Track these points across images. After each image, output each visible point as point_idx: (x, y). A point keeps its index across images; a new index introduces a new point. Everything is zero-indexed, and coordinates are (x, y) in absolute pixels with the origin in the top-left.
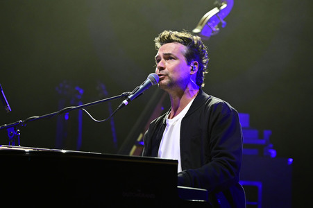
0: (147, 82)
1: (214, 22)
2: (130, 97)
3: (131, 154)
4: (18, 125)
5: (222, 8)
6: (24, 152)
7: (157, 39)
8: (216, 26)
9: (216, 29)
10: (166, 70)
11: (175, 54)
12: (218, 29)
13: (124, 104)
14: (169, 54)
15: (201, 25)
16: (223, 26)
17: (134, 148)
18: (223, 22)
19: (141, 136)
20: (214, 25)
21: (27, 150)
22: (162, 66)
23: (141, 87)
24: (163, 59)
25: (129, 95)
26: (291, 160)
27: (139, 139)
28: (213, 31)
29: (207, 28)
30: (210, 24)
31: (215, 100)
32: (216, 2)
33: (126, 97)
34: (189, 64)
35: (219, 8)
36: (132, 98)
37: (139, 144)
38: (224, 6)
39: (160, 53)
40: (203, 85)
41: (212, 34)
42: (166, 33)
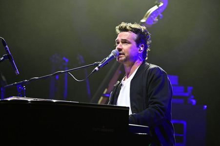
0: (111, 55)
1: (154, 15)
2: (99, 65)
3: (99, 102)
4: (24, 83)
5: (160, 6)
6: (27, 101)
7: (117, 27)
8: (156, 18)
9: (156, 19)
10: (123, 50)
11: (129, 40)
12: (157, 20)
13: (96, 70)
14: (125, 40)
15: (146, 17)
16: (160, 18)
17: (102, 98)
18: (161, 15)
19: (106, 90)
20: (154, 17)
21: (29, 100)
22: (120, 48)
23: (107, 59)
24: (120, 43)
25: (99, 64)
26: (206, 107)
27: (105, 92)
28: (154, 21)
29: (150, 20)
30: (152, 17)
31: (152, 66)
32: (156, 2)
33: (97, 65)
34: (138, 46)
35: (158, 5)
36: (101, 66)
37: (104, 96)
38: (161, 4)
39: (119, 38)
40: (147, 58)
41: (153, 23)
42: (123, 24)
